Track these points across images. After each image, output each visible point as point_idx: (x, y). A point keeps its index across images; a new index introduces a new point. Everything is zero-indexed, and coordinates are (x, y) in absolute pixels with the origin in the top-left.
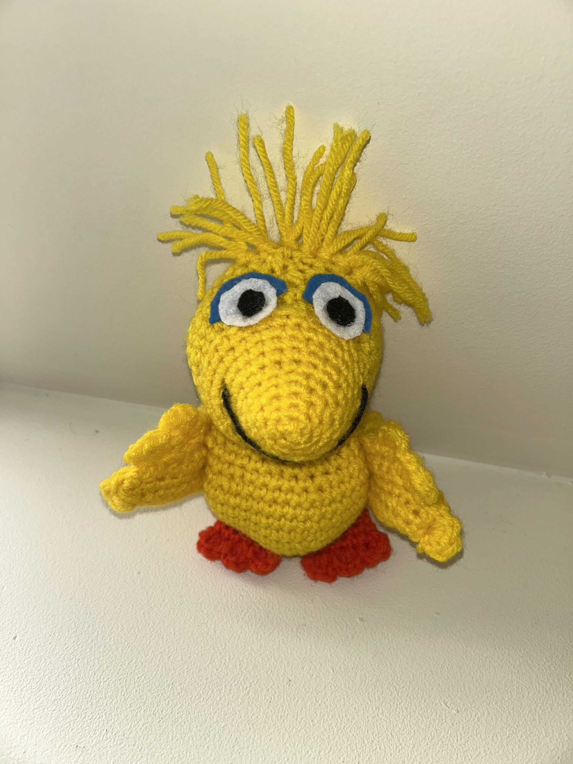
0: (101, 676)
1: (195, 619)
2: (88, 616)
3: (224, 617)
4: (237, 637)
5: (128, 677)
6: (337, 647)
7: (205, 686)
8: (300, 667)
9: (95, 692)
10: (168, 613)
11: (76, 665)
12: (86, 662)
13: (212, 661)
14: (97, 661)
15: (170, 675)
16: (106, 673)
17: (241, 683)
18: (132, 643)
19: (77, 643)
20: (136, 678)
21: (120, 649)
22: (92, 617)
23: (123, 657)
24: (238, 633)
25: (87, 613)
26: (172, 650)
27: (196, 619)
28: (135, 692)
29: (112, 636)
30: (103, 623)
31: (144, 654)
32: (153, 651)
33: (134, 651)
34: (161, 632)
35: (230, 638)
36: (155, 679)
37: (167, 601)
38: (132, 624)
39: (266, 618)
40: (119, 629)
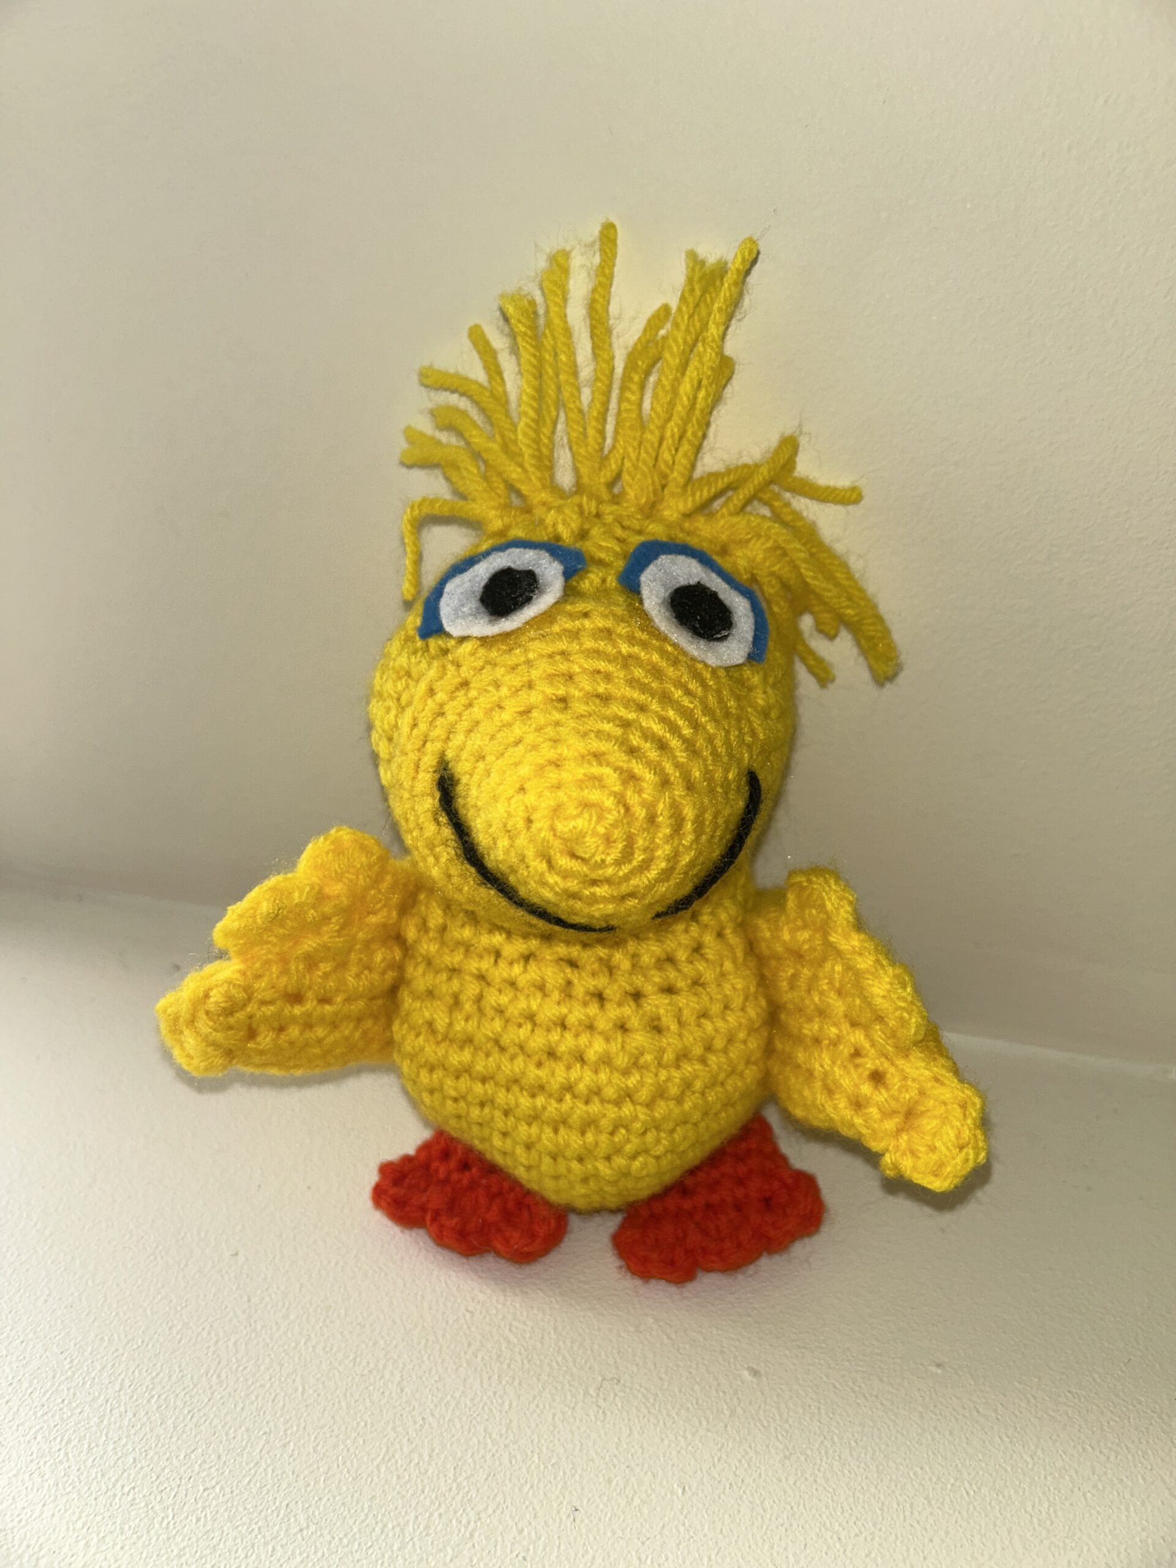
0: (117, 1481)
1: (355, 1359)
2: (105, 1344)
3: (425, 1358)
4: (453, 1403)
5: (183, 1488)
6: (693, 1435)
7: (367, 1516)
8: (601, 1479)
9: (99, 1518)
10: (293, 1344)
11: (62, 1452)
12: (86, 1446)
13: (387, 1458)
14: (111, 1447)
15: (284, 1485)
16: (129, 1475)
17: (456, 1512)
18: (199, 1410)
19: (70, 1403)
20: (201, 1488)
21: (170, 1422)
22: (113, 1349)
23: (175, 1439)
24: (457, 1395)
25: (102, 1339)
26: (295, 1428)
27: (358, 1360)
28: (194, 1521)
29: (154, 1393)
30: (137, 1362)
31: (227, 1434)
32: (247, 1430)
33: (203, 1428)
34: (271, 1386)
35: (436, 1406)
36: (245, 1496)
37: (292, 1317)
38: (205, 1366)
39: (526, 1362)
40: (174, 1378)
